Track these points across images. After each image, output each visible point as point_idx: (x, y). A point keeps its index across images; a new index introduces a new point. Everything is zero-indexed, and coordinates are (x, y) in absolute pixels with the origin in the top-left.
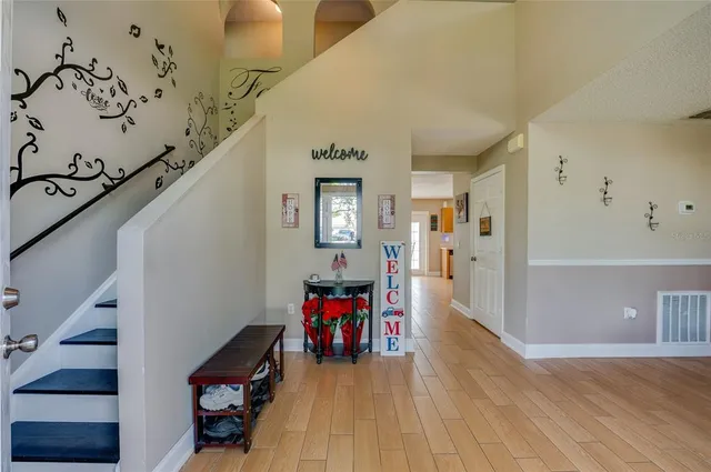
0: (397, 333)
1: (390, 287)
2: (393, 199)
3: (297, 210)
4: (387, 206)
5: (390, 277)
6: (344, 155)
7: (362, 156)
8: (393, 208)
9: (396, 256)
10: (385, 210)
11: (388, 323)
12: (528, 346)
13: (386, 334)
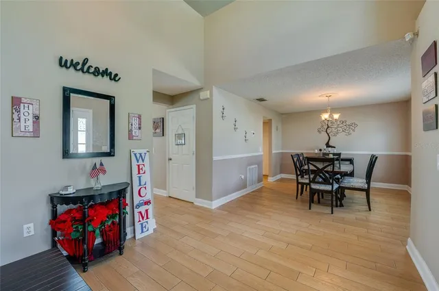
0: (147, 218)
1: (140, 185)
2: (140, 117)
3: (37, 118)
4: (135, 122)
5: (140, 177)
6: (97, 72)
7: (114, 78)
8: (140, 124)
9: (143, 161)
10: (134, 126)
11: (140, 213)
12: (213, 202)
13: (140, 221)
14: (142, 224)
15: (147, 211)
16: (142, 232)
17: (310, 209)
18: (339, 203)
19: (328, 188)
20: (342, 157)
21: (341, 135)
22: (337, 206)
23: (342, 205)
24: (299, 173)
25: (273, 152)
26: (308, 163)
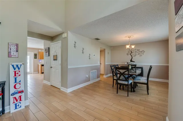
0: (20, 100)
1: (16, 82)
2: (17, 45)
4: (14, 48)
5: (16, 79)
8: (17, 49)
9: (19, 69)
10: (12, 50)
11: (15, 98)
12: (68, 89)
13: (14, 102)
14: (16, 104)
15: (20, 97)
16: (16, 108)
17: (117, 93)
18: (133, 89)
19: (126, 83)
20: (137, 66)
21: (138, 56)
22: (131, 91)
23: (134, 91)
24: (114, 74)
25: (106, 64)
26: (116, 70)
